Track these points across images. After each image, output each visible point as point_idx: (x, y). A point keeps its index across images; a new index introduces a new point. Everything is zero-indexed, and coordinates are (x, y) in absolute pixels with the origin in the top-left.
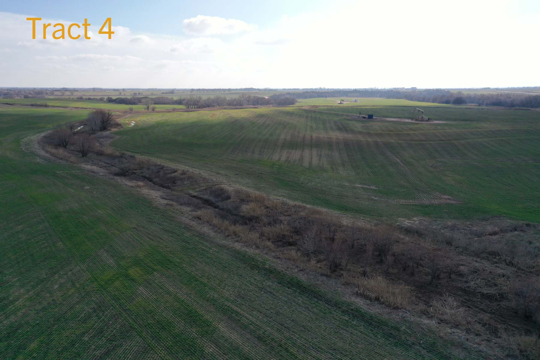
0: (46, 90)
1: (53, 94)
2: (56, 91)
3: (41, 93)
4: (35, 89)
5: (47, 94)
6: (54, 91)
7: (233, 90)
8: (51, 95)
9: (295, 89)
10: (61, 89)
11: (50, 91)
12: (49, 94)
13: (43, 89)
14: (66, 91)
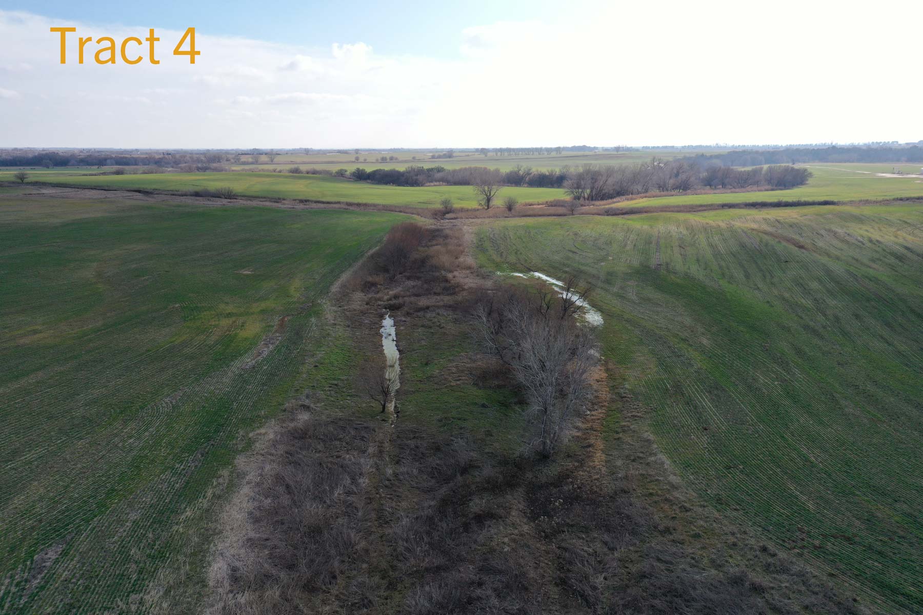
0: (227, 152)
1: (239, 159)
2: (242, 154)
3: (219, 160)
4: (208, 150)
5: (228, 160)
6: (239, 154)
7: (565, 149)
8: (235, 161)
9: (666, 147)
10: (250, 150)
11: (232, 154)
12: (232, 160)
13: (221, 151)
14: (260, 154)
